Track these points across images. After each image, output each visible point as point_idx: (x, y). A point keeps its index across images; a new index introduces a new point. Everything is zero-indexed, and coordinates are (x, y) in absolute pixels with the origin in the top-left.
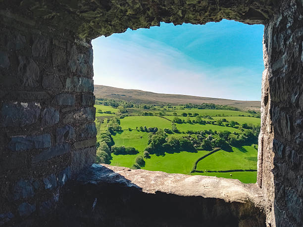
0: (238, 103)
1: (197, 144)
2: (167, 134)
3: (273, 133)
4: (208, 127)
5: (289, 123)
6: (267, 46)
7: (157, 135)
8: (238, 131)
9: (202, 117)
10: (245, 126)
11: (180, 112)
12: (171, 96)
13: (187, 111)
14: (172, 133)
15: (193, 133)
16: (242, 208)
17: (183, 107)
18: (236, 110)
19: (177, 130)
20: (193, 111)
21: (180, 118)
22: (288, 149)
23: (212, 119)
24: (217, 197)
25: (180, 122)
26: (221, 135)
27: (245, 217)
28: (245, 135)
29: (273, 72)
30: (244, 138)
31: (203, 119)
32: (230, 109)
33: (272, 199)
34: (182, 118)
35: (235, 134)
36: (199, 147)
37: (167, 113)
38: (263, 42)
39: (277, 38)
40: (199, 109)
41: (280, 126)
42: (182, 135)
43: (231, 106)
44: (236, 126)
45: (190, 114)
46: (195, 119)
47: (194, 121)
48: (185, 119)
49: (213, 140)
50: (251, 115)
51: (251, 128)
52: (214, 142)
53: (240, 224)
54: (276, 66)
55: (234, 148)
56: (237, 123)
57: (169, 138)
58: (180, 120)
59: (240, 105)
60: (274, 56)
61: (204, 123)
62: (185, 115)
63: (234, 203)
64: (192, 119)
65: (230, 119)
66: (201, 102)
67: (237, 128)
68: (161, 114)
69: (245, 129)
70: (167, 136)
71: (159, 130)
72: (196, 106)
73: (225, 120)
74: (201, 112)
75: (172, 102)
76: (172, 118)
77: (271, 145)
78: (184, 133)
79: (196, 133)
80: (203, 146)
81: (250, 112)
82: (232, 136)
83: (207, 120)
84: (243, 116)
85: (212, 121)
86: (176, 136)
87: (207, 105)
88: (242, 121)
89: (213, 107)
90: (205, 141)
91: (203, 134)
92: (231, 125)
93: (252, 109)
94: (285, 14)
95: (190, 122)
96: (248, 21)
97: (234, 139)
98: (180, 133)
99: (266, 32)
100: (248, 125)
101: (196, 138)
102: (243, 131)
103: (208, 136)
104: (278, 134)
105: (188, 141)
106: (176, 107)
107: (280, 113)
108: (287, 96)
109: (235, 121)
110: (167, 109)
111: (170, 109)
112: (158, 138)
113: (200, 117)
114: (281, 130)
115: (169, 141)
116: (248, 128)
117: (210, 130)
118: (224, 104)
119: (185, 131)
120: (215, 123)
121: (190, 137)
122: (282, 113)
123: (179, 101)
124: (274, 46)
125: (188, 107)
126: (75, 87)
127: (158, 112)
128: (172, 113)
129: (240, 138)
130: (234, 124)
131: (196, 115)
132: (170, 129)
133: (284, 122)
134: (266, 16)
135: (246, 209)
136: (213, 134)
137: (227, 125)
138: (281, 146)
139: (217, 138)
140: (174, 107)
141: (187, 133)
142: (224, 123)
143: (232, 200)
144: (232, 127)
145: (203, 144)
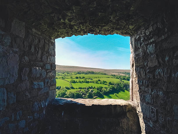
0: (106, 70)
1: (84, 95)
2: (67, 90)
3: (137, 77)
4: (90, 85)
5: (144, 72)
6: (132, 45)
7: (60, 91)
8: (106, 86)
9: (87, 79)
10: (110, 83)
11: (74, 76)
12: (68, 67)
13: (78, 75)
14: (70, 89)
15: (82, 88)
16: (127, 108)
17: (76, 73)
18: (105, 74)
19: (73, 87)
20: (82, 75)
21: (74, 80)
22: (144, 81)
23: (92, 80)
24: (117, 104)
25: (74, 82)
26: (98, 89)
27: (129, 111)
28: (110, 88)
29: (136, 55)
30: (110, 90)
31: (87, 80)
32: (102, 74)
33: (139, 101)
34: (76, 80)
35: (105, 88)
36: (86, 96)
37: (66, 77)
38: (130, 43)
39: (137, 43)
40: (85, 74)
41: (140, 74)
42: (75, 90)
43: (102, 72)
44: (105, 83)
45: (80, 77)
46: (83, 80)
47: (82, 81)
48: (78, 80)
49: (94, 92)
50: (113, 77)
51: (113, 84)
52: (94, 93)
53: (127, 114)
54: (137, 53)
55: (105, 96)
56: (106, 82)
57: (68, 92)
58: (74, 81)
59: (107, 72)
60: (136, 49)
61: (88, 82)
62: (77, 78)
63: (124, 105)
64: (81, 80)
65: (102, 80)
66: (86, 70)
67: (106, 84)
68: (63, 78)
69: (110, 85)
70: (67, 91)
71: (61, 88)
72: (83, 73)
73: (99, 80)
74: (86, 76)
75: (69, 70)
76: (70, 80)
77: (137, 82)
78: (77, 89)
79: (84, 88)
80: (88, 96)
81: (112, 75)
82: (104, 89)
83: (90, 80)
84: (109, 78)
85: (93, 81)
86: (72, 91)
87: (89, 72)
88: (108, 80)
89: (93, 73)
90: (89, 93)
91: (88, 89)
92: (103, 83)
93: (113, 74)
94: (140, 35)
95: (80, 82)
96: (124, 35)
97: (105, 91)
98: (74, 89)
99: (131, 39)
100: (112, 83)
101: (84, 91)
102: (109, 86)
103: (90, 90)
104: (139, 77)
105: (79, 93)
106: (72, 73)
107: (140, 69)
108: (143, 63)
109: (105, 81)
110: (67, 74)
111: (68, 75)
112: (61, 92)
113: (86, 79)
114: (141, 75)
115: (68, 94)
116: (112, 84)
117: (92, 86)
118: (98, 71)
119: (77, 88)
120: (94, 82)
121: (80, 91)
122: (141, 69)
123: (73, 70)
124: (136, 46)
125: (79, 73)
126: (50, 60)
127: (61, 77)
128: (69, 77)
129: (108, 90)
130: (104, 82)
131: (83, 77)
132: (69, 86)
133: (142, 72)
134: (131, 34)
135: (129, 108)
136: (93, 88)
137: (101, 83)
138: (141, 81)
139: (95, 91)
140: (70, 73)
141: (79, 89)
142: (99, 82)
143: (123, 105)
144: (103, 84)
145: (88, 94)
